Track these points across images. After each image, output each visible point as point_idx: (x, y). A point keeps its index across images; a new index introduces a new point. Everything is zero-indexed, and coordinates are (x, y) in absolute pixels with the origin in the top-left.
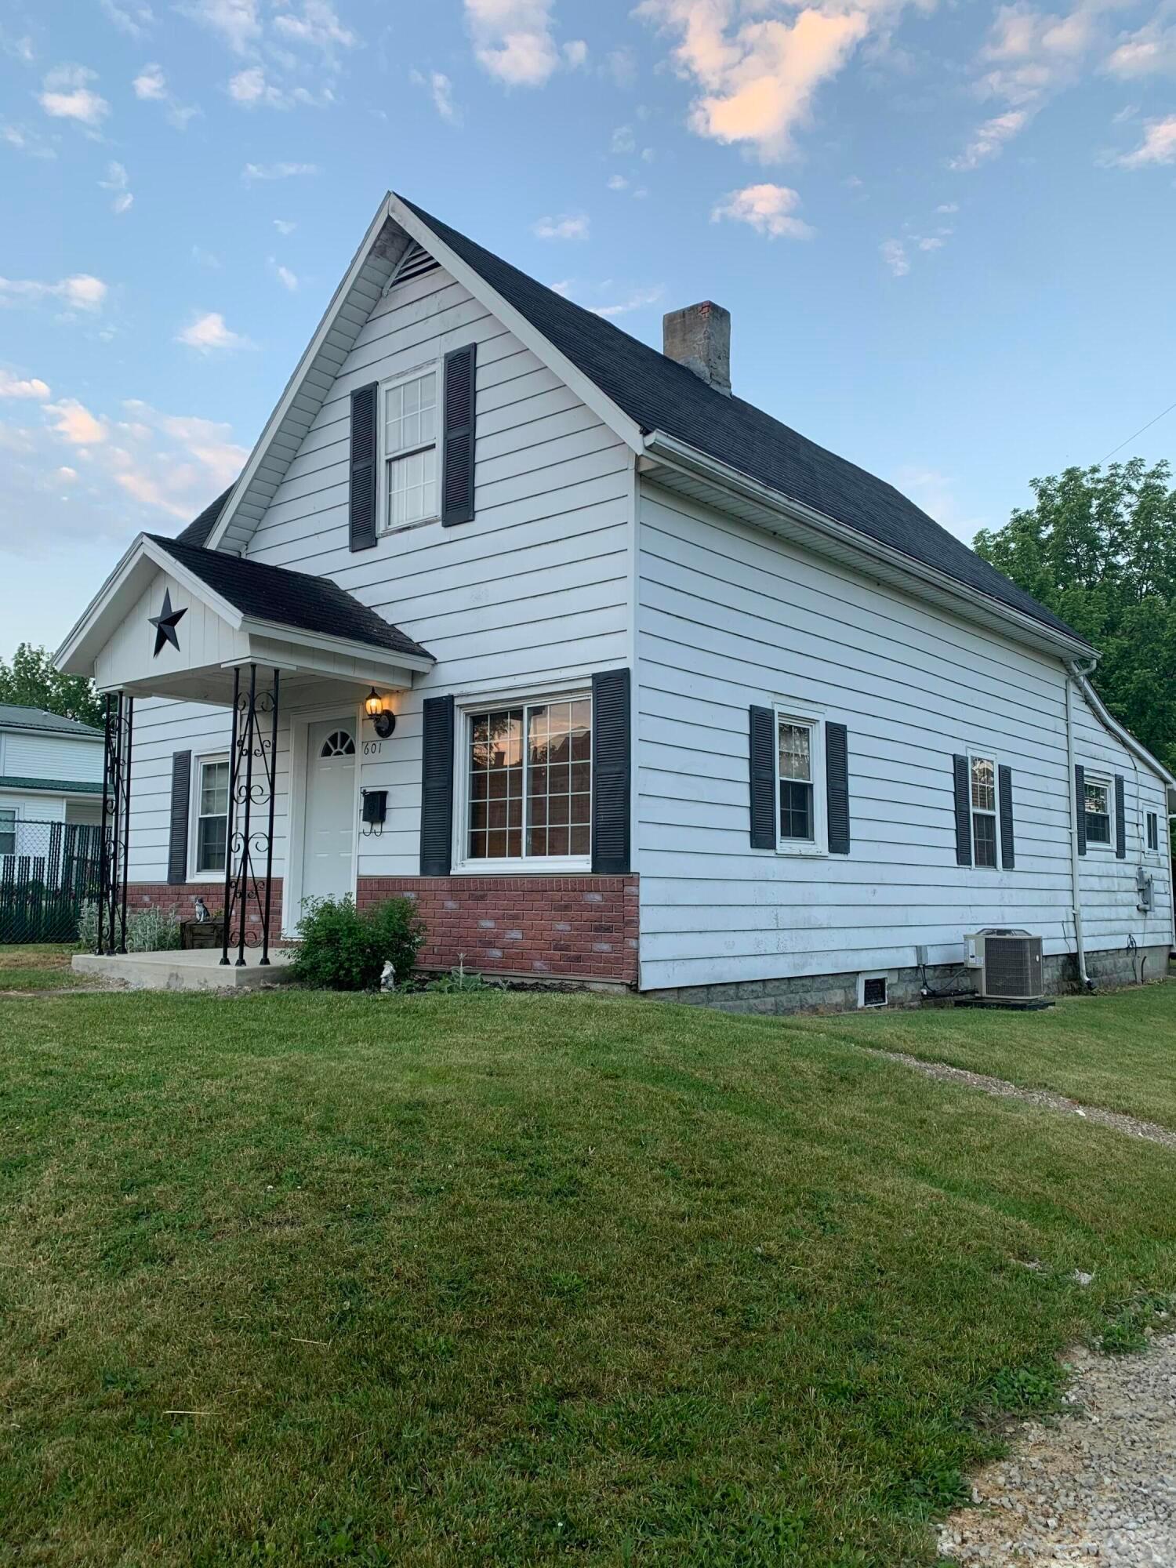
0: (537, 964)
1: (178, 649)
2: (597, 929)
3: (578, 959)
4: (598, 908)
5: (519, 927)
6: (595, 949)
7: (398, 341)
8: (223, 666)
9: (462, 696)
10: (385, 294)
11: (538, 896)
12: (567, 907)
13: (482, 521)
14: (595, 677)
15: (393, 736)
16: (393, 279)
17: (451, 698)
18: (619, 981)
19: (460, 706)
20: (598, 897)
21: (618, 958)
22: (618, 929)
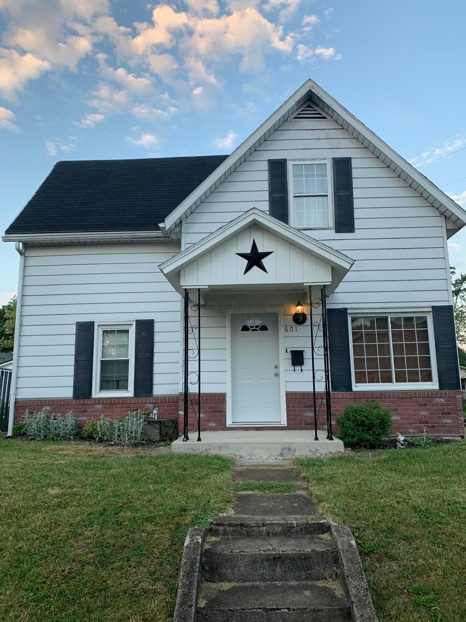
0: (410, 430)
1: (266, 272)
2: (443, 413)
3: (434, 427)
4: (442, 405)
5: (397, 414)
6: (444, 422)
7: (300, 144)
9: (352, 309)
10: (289, 120)
11: (408, 400)
12: (425, 405)
13: (357, 233)
14: (433, 307)
15: (305, 324)
16: (295, 115)
17: (346, 309)
18: (459, 435)
20: (442, 400)
21: (456, 425)
22: (455, 413)
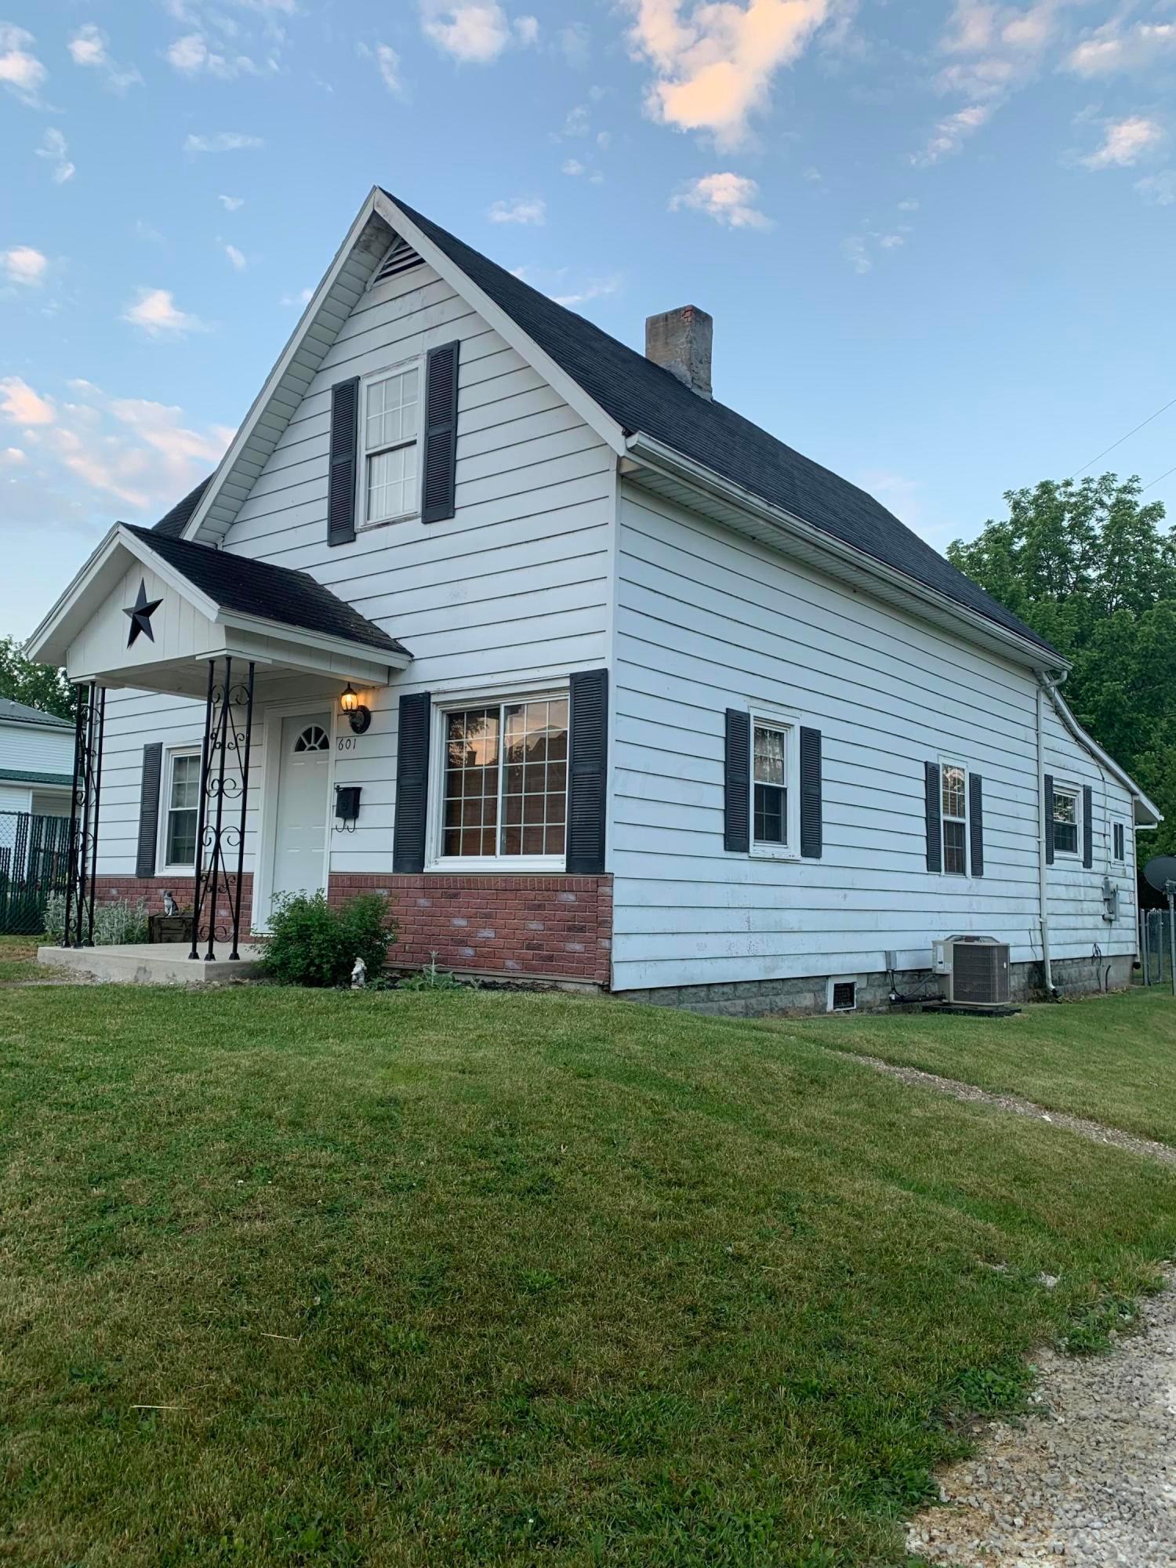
0: (509, 963)
1: (152, 639)
2: (570, 929)
3: (551, 958)
4: (572, 908)
5: (492, 926)
6: (568, 949)
7: (382, 336)
8: (197, 658)
9: (438, 693)
10: (368, 289)
11: (509, 895)
12: (540, 907)
13: (462, 519)
14: (573, 677)
15: (367, 732)
16: (377, 274)
17: (428, 695)
18: (591, 981)
19: (437, 704)
20: (571, 897)
21: (591, 958)
22: (592, 930)
